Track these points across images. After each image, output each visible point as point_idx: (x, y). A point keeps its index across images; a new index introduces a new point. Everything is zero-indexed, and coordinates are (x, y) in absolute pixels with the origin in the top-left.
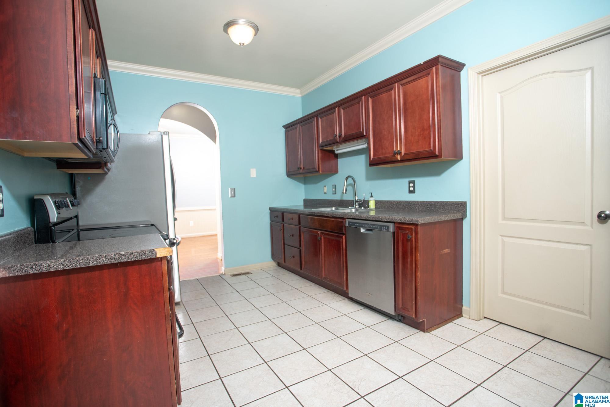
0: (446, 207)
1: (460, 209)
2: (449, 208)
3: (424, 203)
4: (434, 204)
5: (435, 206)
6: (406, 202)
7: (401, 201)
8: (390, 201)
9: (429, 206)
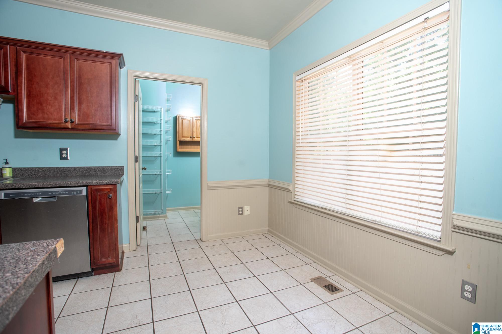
0: (106, 171)
1: (120, 172)
2: (110, 172)
3: (82, 169)
4: (94, 169)
5: (95, 171)
6: (59, 169)
7: (50, 168)
8: (33, 168)
9: (88, 171)
